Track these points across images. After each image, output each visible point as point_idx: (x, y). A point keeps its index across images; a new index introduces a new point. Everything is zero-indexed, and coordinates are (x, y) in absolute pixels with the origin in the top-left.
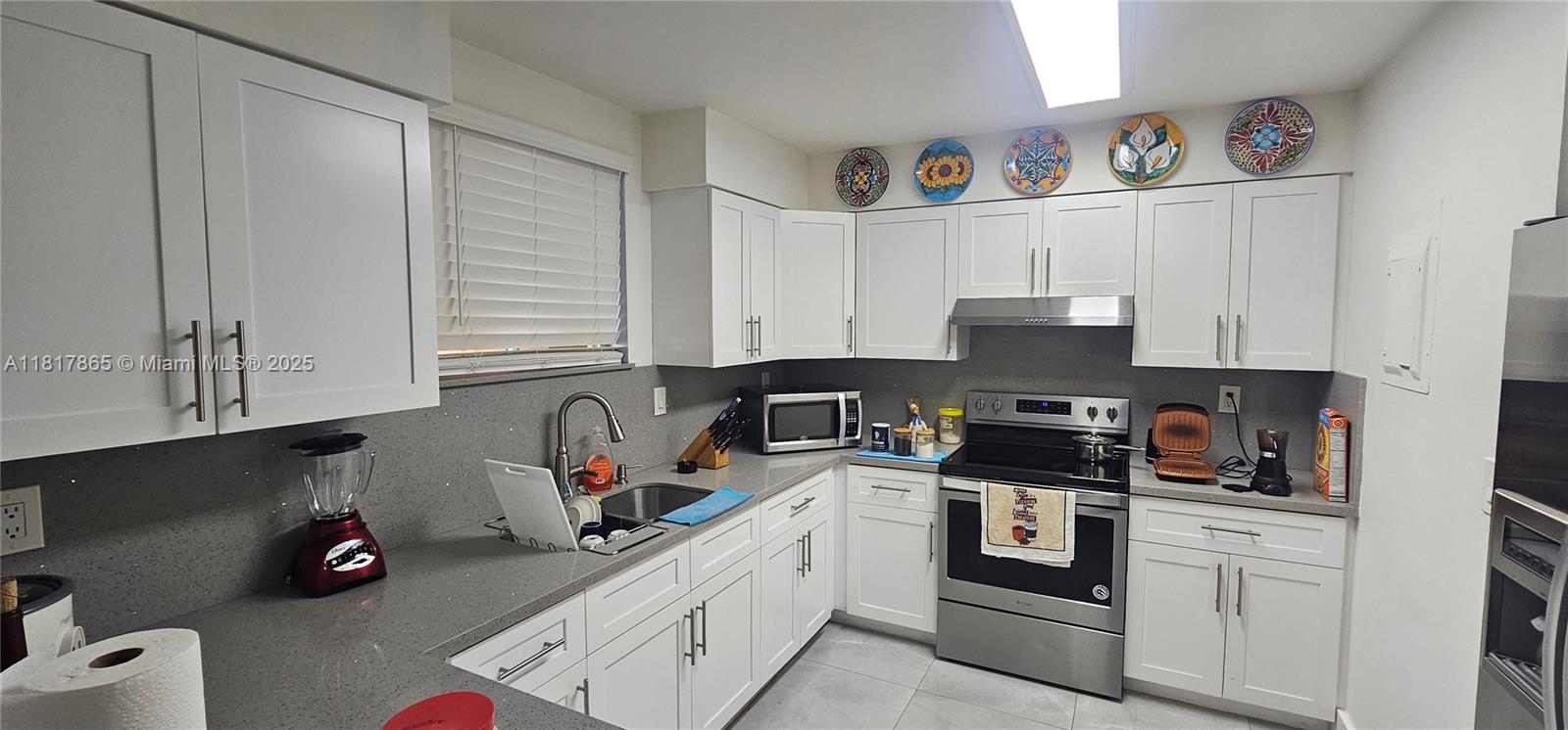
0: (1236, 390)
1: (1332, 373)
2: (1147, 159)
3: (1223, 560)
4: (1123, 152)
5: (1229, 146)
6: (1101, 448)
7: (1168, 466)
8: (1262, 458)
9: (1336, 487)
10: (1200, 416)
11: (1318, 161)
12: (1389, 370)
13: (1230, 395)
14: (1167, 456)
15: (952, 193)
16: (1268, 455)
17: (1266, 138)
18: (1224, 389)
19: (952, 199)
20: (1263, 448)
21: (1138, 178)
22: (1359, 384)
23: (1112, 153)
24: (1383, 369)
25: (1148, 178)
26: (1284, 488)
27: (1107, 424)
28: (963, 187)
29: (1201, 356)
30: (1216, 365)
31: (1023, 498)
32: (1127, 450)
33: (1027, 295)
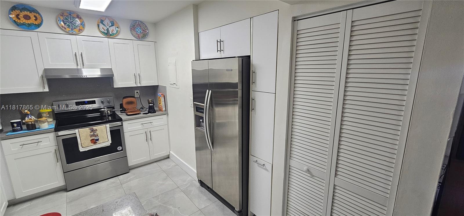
0: (138, 91)
1: (158, 85)
2: (109, 29)
3: (146, 130)
4: (101, 26)
5: (131, 31)
6: (109, 112)
7: (129, 112)
8: (149, 106)
9: (164, 109)
10: (134, 99)
11: (149, 38)
12: (171, 84)
13: (137, 92)
14: (128, 110)
15: (33, 27)
16: (150, 105)
17: (139, 30)
18: (136, 91)
19: (34, 29)
20: (149, 104)
21: (107, 34)
22: (165, 87)
23: (98, 26)
24: (170, 84)
25: (111, 35)
26: (155, 112)
27: (108, 104)
28: (39, 26)
29: (131, 84)
30: (135, 86)
31: (92, 130)
32: (114, 111)
33: (75, 67)
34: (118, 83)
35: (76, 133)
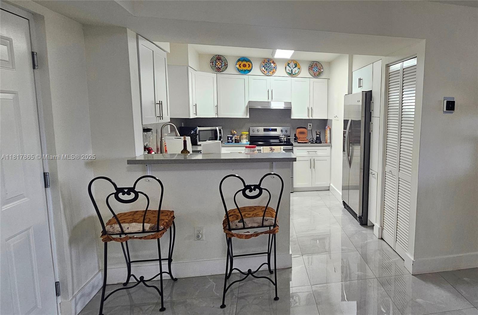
0: (311, 124)
1: (327, 119)
2: (293, 70)
3: (311, 158)
4: (288, 68)
5: (309, 70)
6: (285, 139)
7: (300, 141)
8: (317, 136)
9: (329, 141)
10: (305, 129)
11: (323, 76)
13: (310, 125)
14: (299, 139)
15: (247, 72)
16: (318, 136)
17: (315, 69)
18: (309, 124)
19: (247, 74)
20: (317, 135)
21: (291, 74)
22: (331, 120)
23: (286, 68)
24: (334, 117)
25: (293, 75)
26: (321, 142)
27: (286, 133)
28: (250, 71)
29: (305, 117)
30: (307, 118)
31: (271, 149)
32: (290, 138)
33: (267, 101)
34: (296, 115)
35: (261, 150)
